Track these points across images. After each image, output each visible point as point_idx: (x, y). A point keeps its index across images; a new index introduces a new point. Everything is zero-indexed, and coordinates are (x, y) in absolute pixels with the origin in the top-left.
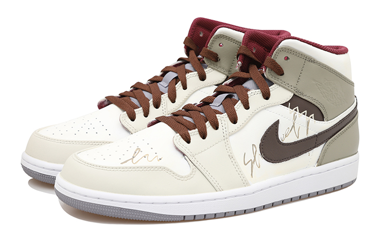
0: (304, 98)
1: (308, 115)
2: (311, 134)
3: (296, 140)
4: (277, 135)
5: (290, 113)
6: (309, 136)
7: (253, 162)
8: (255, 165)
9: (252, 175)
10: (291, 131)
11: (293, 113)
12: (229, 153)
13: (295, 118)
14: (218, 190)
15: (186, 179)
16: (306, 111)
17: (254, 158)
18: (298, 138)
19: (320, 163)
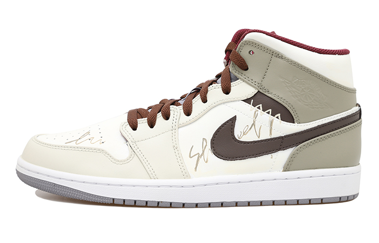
0: (269, 95)
1: (273, 115)
2: (275, 135)
3: (256, 139)
4: (233, 132)
5: (251, 110)
6: (272, 137)
7: (200, 156)
8: (201, 160)
9: (196, 168)
10: (250, 129)
11: (254, 110)
12: (174, 144)
13: (256, 116)
14: (152, 177)
15: (121, 163)
16: (270, 110)
17: (202, 152)
18: (259, 137)
19: (287, 168)
